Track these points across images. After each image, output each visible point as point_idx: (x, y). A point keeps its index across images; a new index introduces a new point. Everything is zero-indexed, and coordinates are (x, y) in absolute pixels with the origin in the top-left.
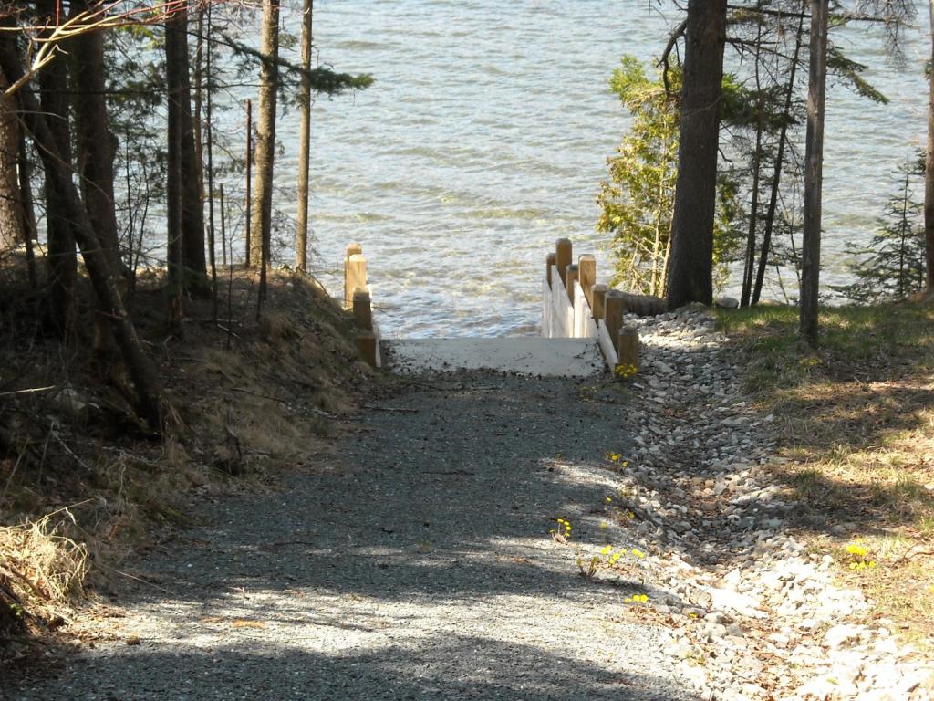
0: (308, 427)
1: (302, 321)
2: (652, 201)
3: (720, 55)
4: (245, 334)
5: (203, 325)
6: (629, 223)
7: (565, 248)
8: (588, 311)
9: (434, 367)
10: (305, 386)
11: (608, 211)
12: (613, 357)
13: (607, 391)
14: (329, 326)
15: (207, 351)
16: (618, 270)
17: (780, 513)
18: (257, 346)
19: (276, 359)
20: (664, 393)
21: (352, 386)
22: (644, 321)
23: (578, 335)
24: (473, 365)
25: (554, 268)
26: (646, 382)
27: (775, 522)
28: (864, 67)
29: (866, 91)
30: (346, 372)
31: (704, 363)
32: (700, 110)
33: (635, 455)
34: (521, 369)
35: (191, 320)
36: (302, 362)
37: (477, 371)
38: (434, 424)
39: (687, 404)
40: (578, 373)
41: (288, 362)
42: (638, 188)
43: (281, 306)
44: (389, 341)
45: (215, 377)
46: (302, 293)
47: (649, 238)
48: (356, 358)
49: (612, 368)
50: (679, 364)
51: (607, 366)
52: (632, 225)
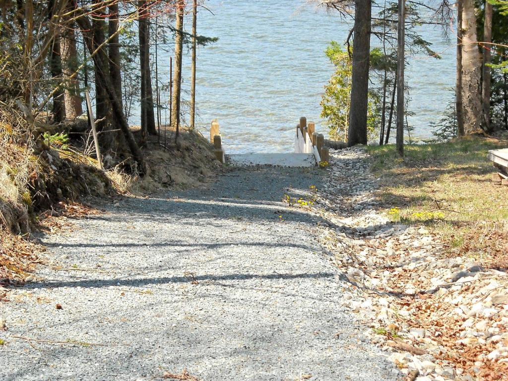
0: (196, 179)
1: (194, 145)
2: (344, 103)
3: (368, 39)
4: (171, 148)
5: (154, 144)
6: (334, 114)
7: (303, 121)
8: (311, 144)
9: (246, 164)
10: (195, 167)
11: (325, 108)
12: (319, 159)
13: (315, 171)
14: (204, 147)
15: (157, 152)
16: (330, 134)
17: (373, 205)
18: (176, 152)
19: (183, 157)
20: (339, 173)
21: (213, 168)
22: (337, 151)
23: (307, 152)
24: (262, 163)
25: (299, 129)
26: (332, 169)
27: (371, 207)
28: (431, 44)
29: (432, 54)
30: (211, 164)
31: (356, 163)
32: (360, 62)
33: (323, 190)
34: (281, 164)
35: (150, 142)
36: (193, 159)
37: (263, 165)
38: (245, 179)
39: (348, 176)
40: (304, 166)
41: (188, 159)
42: (338, 98)
43: (185, 139)
44: (228, 155)
45: (160, 161)
46: (192, 135)
47: (344, 120)
48: (215, 159)
49: (318, 163)
50: (347, 164)
51: (316, 163)
52: (335, 114)
